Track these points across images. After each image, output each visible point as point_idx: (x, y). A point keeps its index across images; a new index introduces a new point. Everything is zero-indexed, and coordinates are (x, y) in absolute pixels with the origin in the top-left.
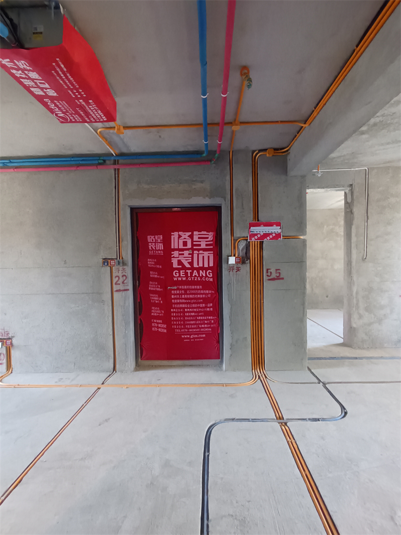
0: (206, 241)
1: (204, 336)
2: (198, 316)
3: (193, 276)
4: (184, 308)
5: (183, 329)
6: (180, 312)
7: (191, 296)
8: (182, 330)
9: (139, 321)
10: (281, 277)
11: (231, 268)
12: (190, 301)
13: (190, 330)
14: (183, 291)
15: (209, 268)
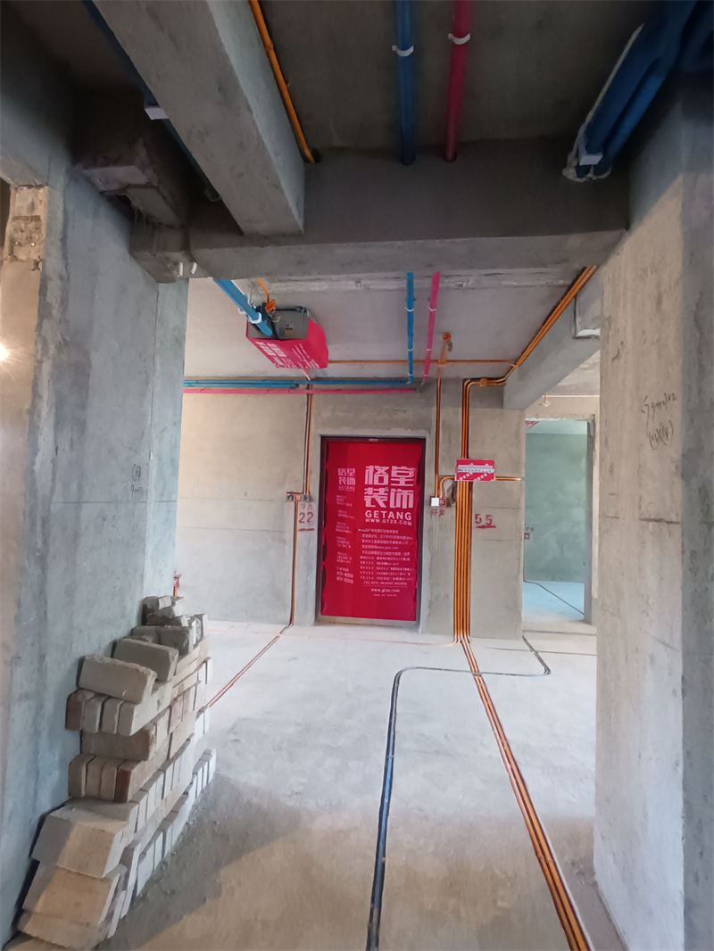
0: (406, 478)
1: (398, 591)
2: (393, 566)
3: (389, 518)
4: (375, 556)
5: (373, 581)
6: (371, 560)
7: (385, 542)
8: (372, 583)
9: (322, 567)
10: (492, 524)
11: (433, 511)
12: (383, 547)
13: (382, 583)
14: (376, 536)
15: (408, 510)
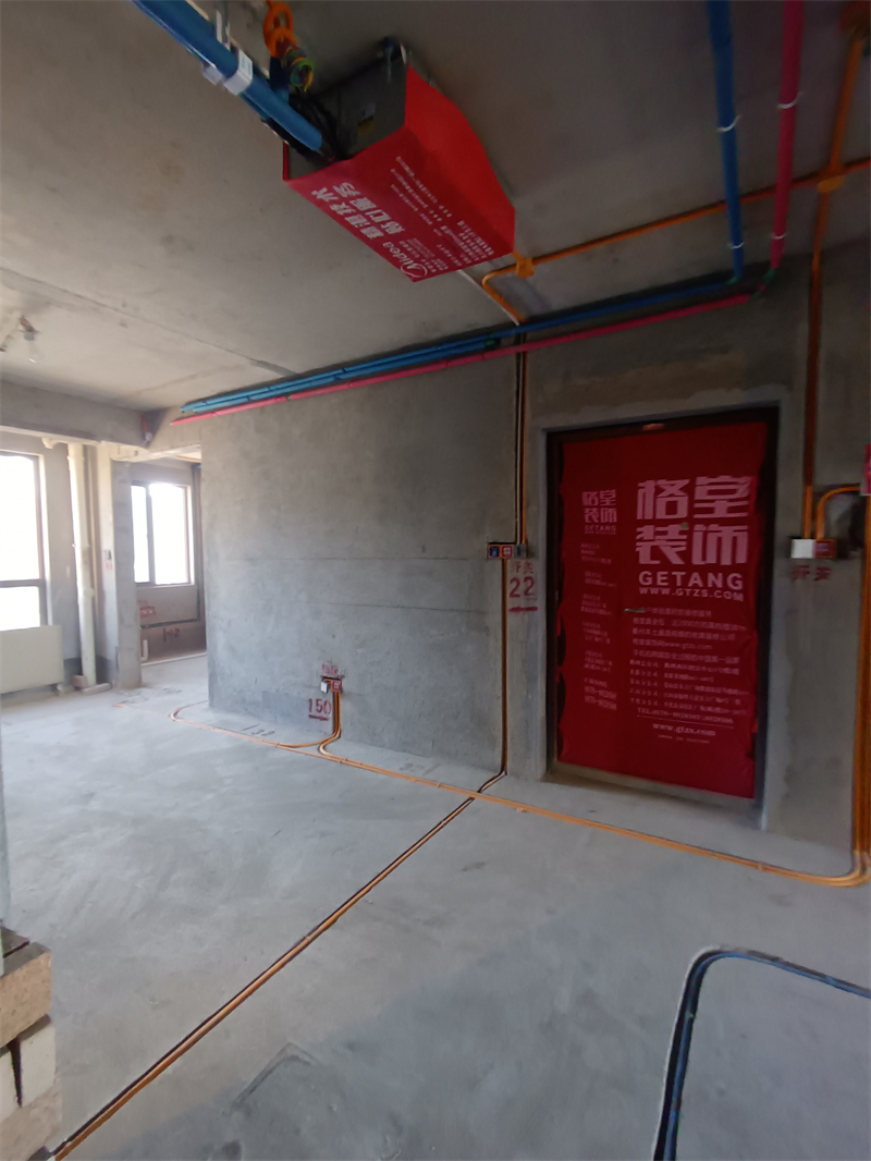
0: (731, 500)
1: (712, 733)
2: (701, 684)
3: (690, 585)
4: (661, 661)
5: (656, 708)
6: (653, 669)
7: (681, 634)
8: (655, 712)
9: (556, 678)
11: (801, 568)
12: (678, 645)
13: (675, 714)
14: (662, 622)
15: (734, 567)
